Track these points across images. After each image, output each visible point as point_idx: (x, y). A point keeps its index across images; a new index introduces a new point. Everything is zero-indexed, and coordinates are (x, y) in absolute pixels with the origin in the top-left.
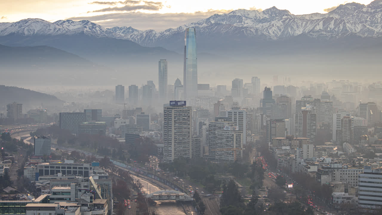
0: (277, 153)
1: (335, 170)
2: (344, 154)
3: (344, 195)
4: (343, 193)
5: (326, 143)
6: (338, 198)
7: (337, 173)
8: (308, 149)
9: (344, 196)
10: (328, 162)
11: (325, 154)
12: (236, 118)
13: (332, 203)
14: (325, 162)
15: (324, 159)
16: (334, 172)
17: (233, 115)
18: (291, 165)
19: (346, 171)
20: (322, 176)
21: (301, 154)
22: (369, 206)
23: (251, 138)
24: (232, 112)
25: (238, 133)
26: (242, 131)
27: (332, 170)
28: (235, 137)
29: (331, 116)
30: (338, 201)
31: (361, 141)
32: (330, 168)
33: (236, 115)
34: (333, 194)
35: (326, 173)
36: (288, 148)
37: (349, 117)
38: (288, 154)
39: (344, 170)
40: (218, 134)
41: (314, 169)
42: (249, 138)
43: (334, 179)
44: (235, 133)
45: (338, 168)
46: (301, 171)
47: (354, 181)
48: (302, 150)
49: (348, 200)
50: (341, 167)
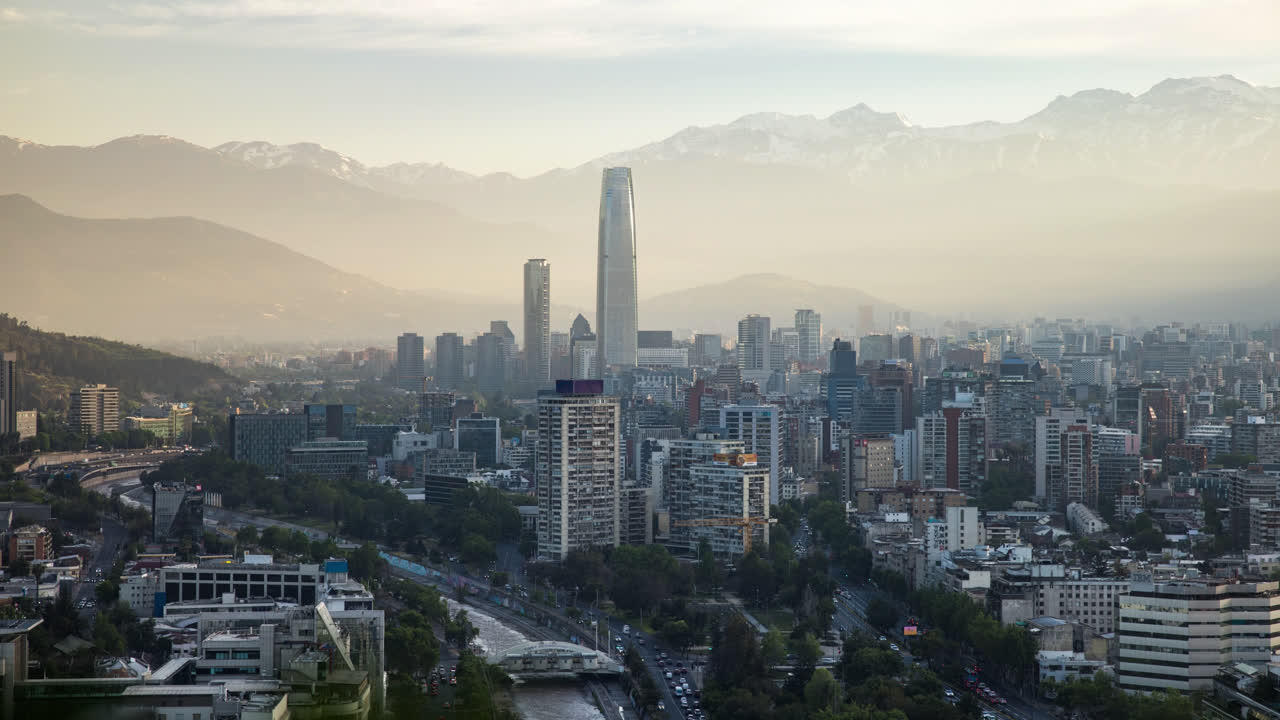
0: (871, 533)
1: (1043, 583)
2: (1071, 538)
3: (1072, 659)
4: (1070, 654)
5: (1014, 505)
6: (1053, 668)
7: (1051, 595)
8: (962, 521)
9: (1070, 663)
10: (1021, 561)
11: (1015, 536)
12: (751, 431)
13: (1037, 682)
14: (1012, 561)
15: (1010, 551)
16: (1041, 591)
17: (741, 420)
18: (912, 570)
20: (1004, 601)
21: (942, 536)
23: (794, 487)
24: (737, 414)
25: (756, 473)
26: (767, 469)
27: (1035, 583)
28: (746, 486)
29: (1029, 423)
30: (1053, 678)
31: (1120, 498)
32: (1029, 578)
33: (750, 420)
34: (1037, 657)
35: (1017, 593)
36: (904, 517)
37: (1084, 429)
38: (904, 538)
39: (1070, 583)
40: (697, 476)
41: (979, 580)
42: (788, 489)
43: (1042, 612)
44: (747, 473)
45: (1052, 580)
46: (941, 585)
47: (1102, 617)
48: (943, 525)
49: (1084, 676)
50: (1061, 574)
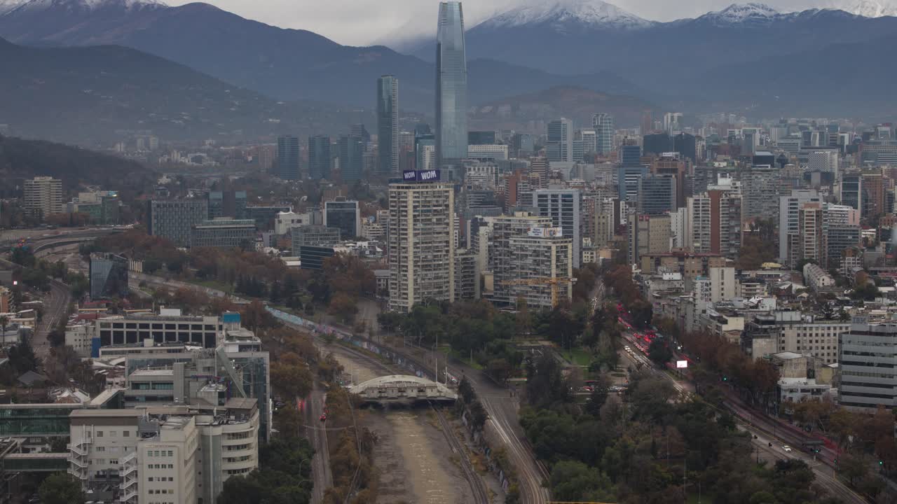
0: (651, 288)
1: (785, 326)
2: (806, 291)
3: (806, 384)
4: (804, 380)
5: (763, 265)
6: (791, 391)
7: (790, 334)
8: (723, 278)
9: (804, 387)
10: (768, 309)
11: (763, 290)
12: (557, 209)
13: (779, 402)
14: (761, 309)
15: (759, 301)
16: (783, 332)
17: (550, 202)
18: (683, 317)
19: (811, 329)
20: (754, 340)
21: (707, 290)
22: (863, 409)
23: (592, 254)
24: (546, 196)
25: (562, 242)
26: (570, 239)
27: (778, 326)
28: (554, 253)
29: (774, 202)
30: (791, 398)
31: (844, 259)
32: (773, 322)
33: (557, 201)
34: (779, 382)
35: (765, 334)
36: (677, 276)
37: (817, 206)
38: (677, 292)
40: (515, 245)
41: (736, 324)
42: (586, 255)
43: (783, 348)
44: (554, 243)
45: (791, 323)
46: (707, 329)
47: (829, 351)
48: (708, 282)
49: (814, 396)
50: (799, 319)
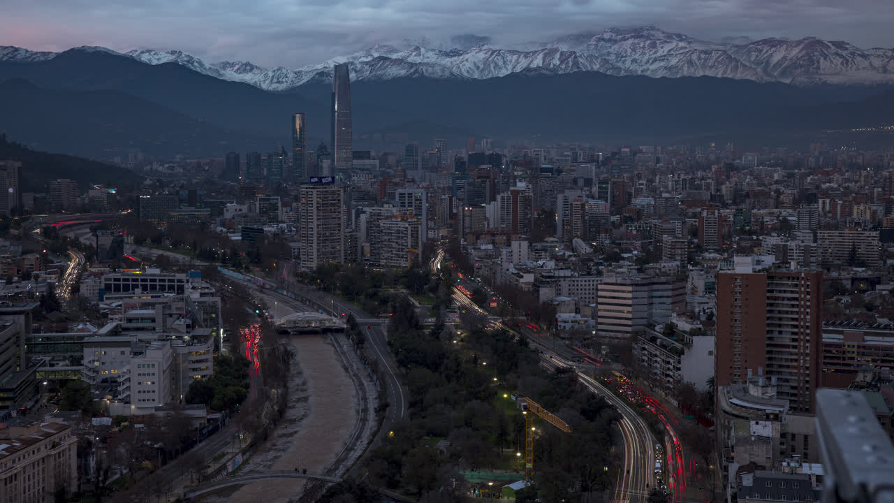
0: (473, 255)
1: (561, 279)
2: (575, 256)
3: (574, 317)
4: (574, 314)
5: (546, 240)
6: (565, 322)
7: (564, 285)
8: (520, 248)
9: (574, 319)
10: (550, 268)
11: (546, 256)
12: (412, 203)
13: (557, 329)
14: (545, 268)
15: (544, 263)
16: (559, 283)
17: (407, 198)
18: (494, 273)
19: (577, 281)
20: (540, 289)
21: (509, 256)
22: (612, 334)
23: (434, 232)
24: (404, 194)
25: (415, 224)
26: (420, 223)
27: (556, 279)
28: (409, 231)
29: (554, 198)
30: (565, 327)
31: (599, 235)
32: (553, 277)
33: (411, 197)
34: (557, 316)
35: (548, 284)
36: (490, 247)
37: (581, 200)
38: (490, 257)
39: (574, 279)
40: (384, 227)
41: (529, 278)
42: (431, 233)
43: (560, 294)
44: (410, 225)
45: (565, 277)
46: (509, 281)
47: (589, 296)
48: (510, 251)
49: (580, 325)
50: (570, 275)
